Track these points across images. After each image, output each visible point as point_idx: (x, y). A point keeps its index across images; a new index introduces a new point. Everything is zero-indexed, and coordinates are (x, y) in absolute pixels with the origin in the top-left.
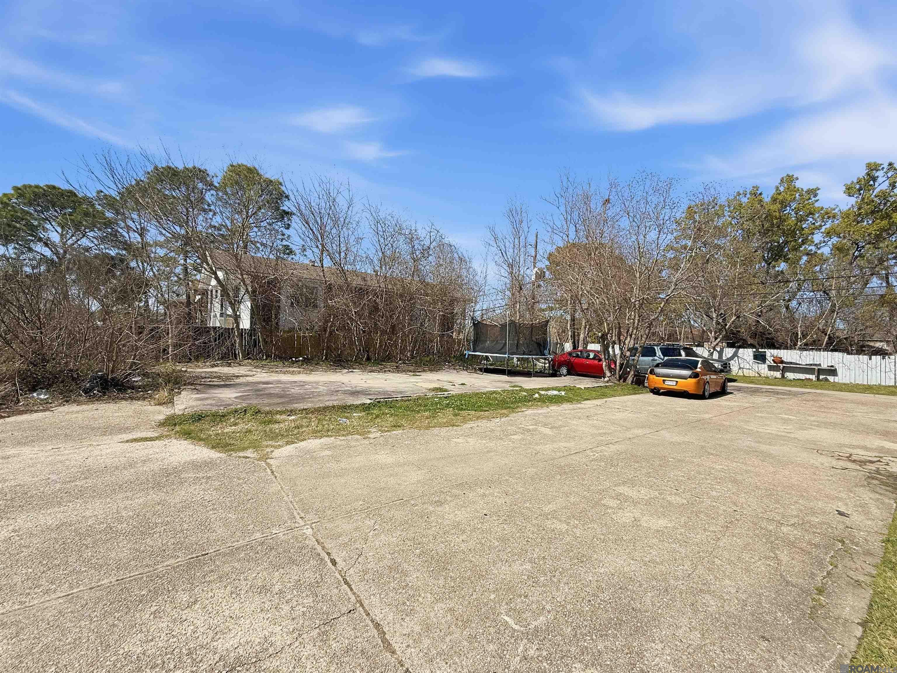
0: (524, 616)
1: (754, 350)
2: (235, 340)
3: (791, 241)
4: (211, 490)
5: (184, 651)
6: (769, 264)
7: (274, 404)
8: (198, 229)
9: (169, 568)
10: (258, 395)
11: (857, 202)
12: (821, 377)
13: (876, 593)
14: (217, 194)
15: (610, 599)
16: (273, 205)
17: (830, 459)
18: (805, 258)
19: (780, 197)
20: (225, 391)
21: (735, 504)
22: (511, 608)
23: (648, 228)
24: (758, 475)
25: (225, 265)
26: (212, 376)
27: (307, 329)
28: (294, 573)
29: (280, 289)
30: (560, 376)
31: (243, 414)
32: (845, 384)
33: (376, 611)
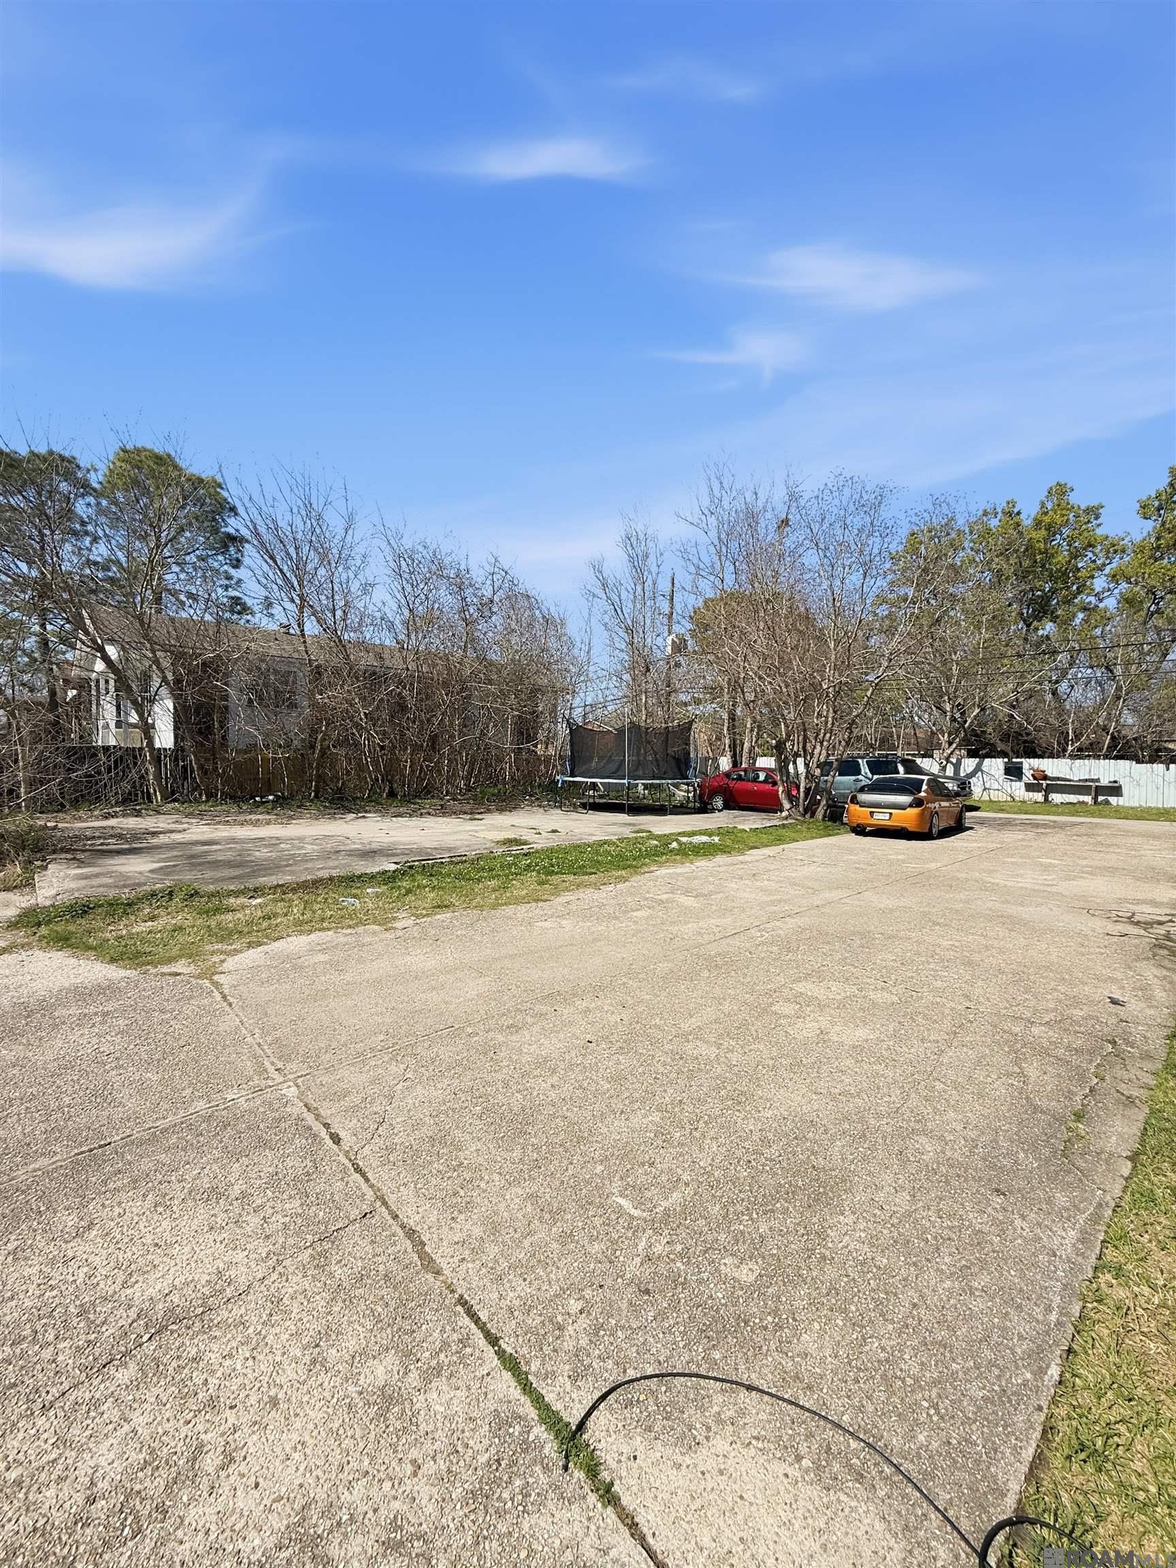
0: (648, 1194)
1: (1006, 760)
2: (147, 771)
3: (1061, 589)
4: (113, 1034)
5: (72, 1310)
6: (1028, 626)
7: (223, 879)
8: (63, 568)
9: (40, 1173)
10: (193, 865)
11: (1155, 527)
12: (1100, 798)
13: (1152, 1112)
14: (99, 504)
15: (780, 1156)
16: (206, 524)
17: (1105, 922)
18: (1081, 615)
19: (1047, 519)
20: (132, 861)
21: (967, 997)
22: (628, 1184)
23: (847, 568)
24: (1001, 951)
25: (119, 633)
26: (106, 834)
27: (280, 746)
28: (267, 1162)
29: (227, 675)
30: (713, 810)
31: (166, 898)
32: (1132, 808)
33: (409, 1210)
